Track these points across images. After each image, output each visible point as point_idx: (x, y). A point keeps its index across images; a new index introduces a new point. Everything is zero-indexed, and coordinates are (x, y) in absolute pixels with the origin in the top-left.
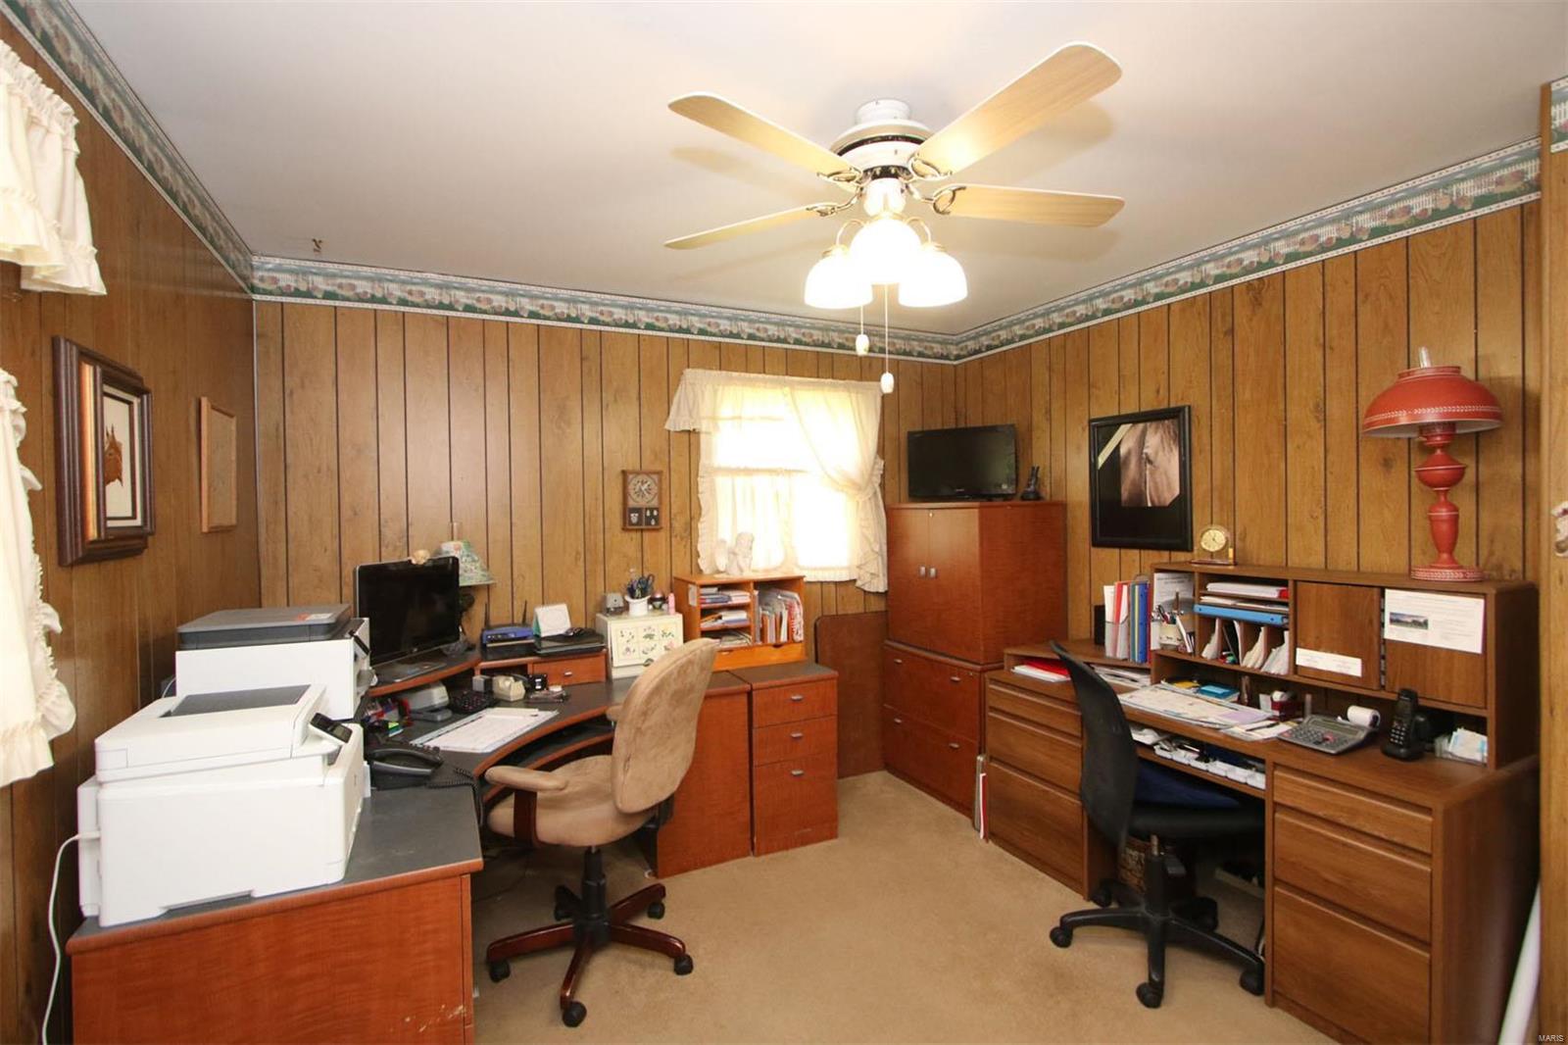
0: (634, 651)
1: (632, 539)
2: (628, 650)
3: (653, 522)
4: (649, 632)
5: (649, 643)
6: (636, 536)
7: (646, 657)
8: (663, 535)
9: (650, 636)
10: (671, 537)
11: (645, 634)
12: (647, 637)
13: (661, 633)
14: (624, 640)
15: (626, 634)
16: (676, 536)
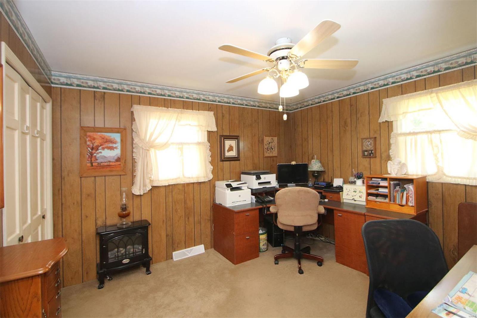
0: (349, 195)
1: (367, 161)
2: (348, 194)
3: (372, 155)
4: (355, 190)
5: (355, 194)
6: (368, 160)
7: (353, 198)
8: (378, 160)
9: (355, 192)
10: (381, 160)
11: (354, 190)
12: (354, 191)
13: (359, 191)
14: (347, 191)
15: (348, 189)
16: (383, 160)
